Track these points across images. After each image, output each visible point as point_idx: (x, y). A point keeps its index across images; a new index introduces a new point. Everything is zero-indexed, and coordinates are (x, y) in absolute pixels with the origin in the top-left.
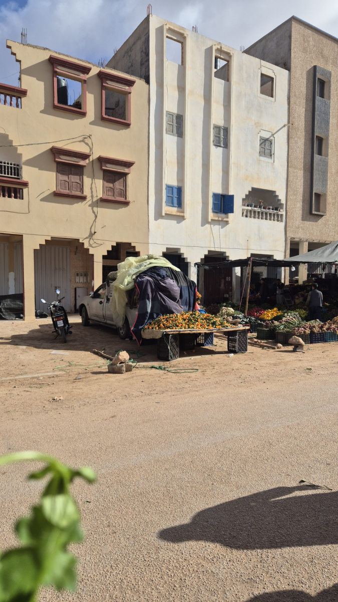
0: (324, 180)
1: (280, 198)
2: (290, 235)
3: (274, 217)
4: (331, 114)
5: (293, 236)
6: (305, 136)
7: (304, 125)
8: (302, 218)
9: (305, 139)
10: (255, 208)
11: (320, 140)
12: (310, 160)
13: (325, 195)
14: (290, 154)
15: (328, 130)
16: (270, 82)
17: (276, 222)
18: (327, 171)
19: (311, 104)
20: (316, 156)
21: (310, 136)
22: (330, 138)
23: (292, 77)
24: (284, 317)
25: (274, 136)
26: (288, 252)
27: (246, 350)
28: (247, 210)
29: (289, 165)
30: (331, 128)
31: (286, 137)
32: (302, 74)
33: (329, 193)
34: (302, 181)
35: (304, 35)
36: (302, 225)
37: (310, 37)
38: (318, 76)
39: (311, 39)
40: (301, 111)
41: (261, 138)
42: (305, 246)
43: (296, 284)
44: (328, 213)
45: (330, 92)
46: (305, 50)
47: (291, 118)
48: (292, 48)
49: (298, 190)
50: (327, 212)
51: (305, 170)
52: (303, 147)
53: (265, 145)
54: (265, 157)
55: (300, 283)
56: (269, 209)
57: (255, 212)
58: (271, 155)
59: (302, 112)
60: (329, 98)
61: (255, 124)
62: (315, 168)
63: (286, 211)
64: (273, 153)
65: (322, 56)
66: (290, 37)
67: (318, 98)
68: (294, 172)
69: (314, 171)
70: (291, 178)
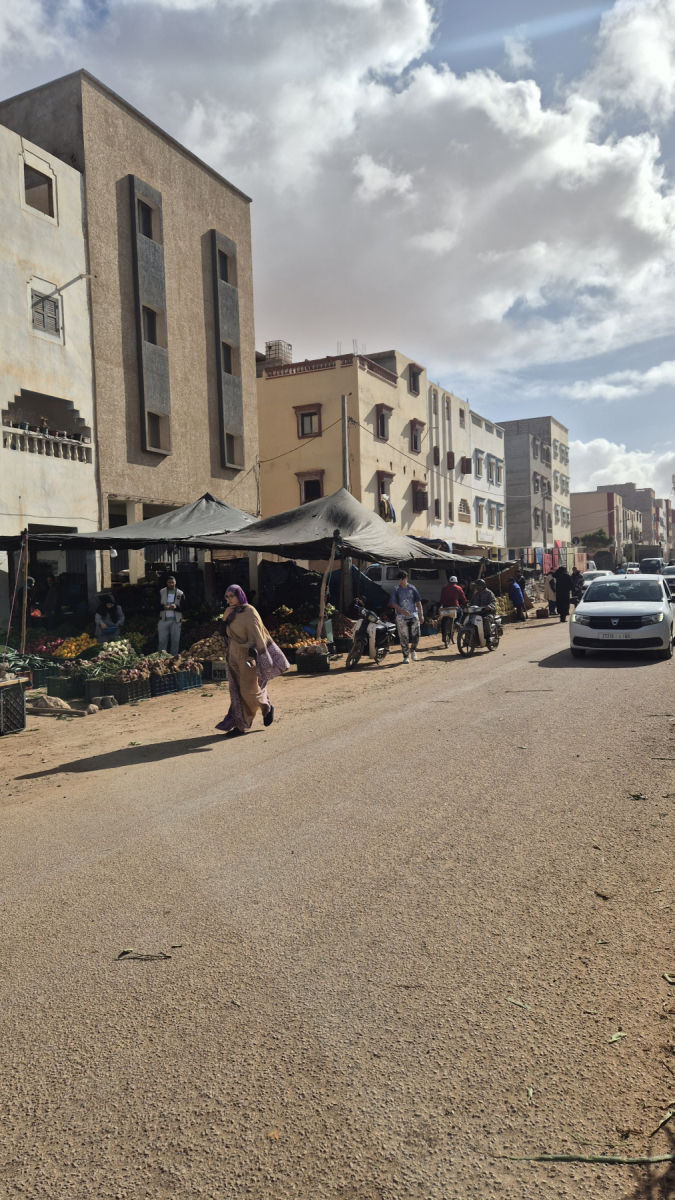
0: (164, 391)
1: (82, 416)
2: (107, 489)
3: (73, 453)
4: (166, 271)
5: (112, 492)
6: (122, 303)
7: (118, 283)
8: (128, 457)
9: (123, 309)
10: (32, 433)
11: (151, 315)
12: (135, 350)
13: (167, 418)
14: (95, 332)
15: (163, 300)
16: (45, 186)
17: (77, 462)
18: (168, 374)
19: (129, 244)
20: (146, 345)
21: (132, 305)
22: (169, 313)
23: (88, 186)
24: (103, 649)
25: (62, 293)
26: (106, 521)
27: (23, 726)
28: (14, 435)
29: (96, 353)
30: (168, 296)
31: (85, 298)
32: (107, 185)
33: (173, 415)
34: (123, 387)
35: (106, 112)
36: (128, 471)
37: (117, 118)
38: (138, 195)
39: (121, 122)
40: (110, 253)
41: (35, 294)
42: (136, 511)
43: (124, 585)
44: (174, 452)
45: (161, 231)
46: (110, 140)
47: (92, 263)
48: (84, 130)
49: (116, 403)
50: (173, 449)
51: (126, 367)
52: (120, 324)
53: (43, 307)
54: (45, 331)
55: (133, 581)
56: (62, 435)
57: (31, 439)
58: (57, 329)
59: (112, 256)
60: (161, 241)
61: (19, 262)
62: (144, 365)
63: (97, 442)
64: (61, 325)
65: (143, 161)
66: (79, 108)
67: (140, 237)
68: (106, 369)
69: (144, 371)
70: (100, 380)
